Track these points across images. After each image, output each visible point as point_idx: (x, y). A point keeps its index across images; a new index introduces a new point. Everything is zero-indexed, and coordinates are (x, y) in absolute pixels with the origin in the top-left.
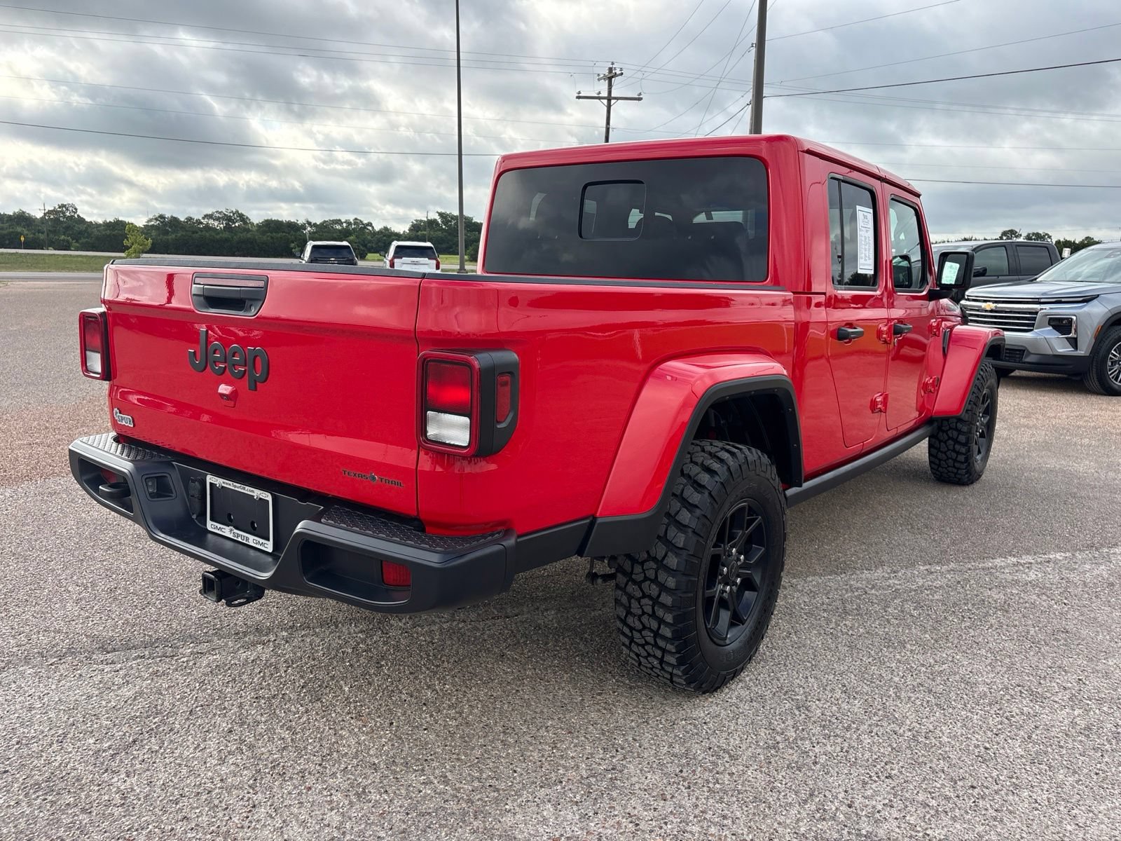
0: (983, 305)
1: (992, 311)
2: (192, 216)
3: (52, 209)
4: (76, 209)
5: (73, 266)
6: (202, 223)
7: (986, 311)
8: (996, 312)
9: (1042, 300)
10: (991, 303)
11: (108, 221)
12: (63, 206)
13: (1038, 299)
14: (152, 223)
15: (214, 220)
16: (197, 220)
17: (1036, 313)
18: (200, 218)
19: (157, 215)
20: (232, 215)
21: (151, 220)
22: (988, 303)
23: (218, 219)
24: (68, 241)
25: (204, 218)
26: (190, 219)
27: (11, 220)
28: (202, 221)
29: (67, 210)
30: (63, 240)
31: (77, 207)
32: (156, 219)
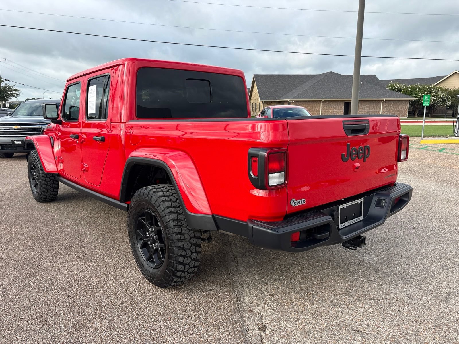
0: (13, 127)
1: (18, 129)
7: (16, 129)
8: (20, 129)
9: (41, 123)
10: (17, 126)
13: (40, 123)
17: (41, 129)
22: (16, 126)
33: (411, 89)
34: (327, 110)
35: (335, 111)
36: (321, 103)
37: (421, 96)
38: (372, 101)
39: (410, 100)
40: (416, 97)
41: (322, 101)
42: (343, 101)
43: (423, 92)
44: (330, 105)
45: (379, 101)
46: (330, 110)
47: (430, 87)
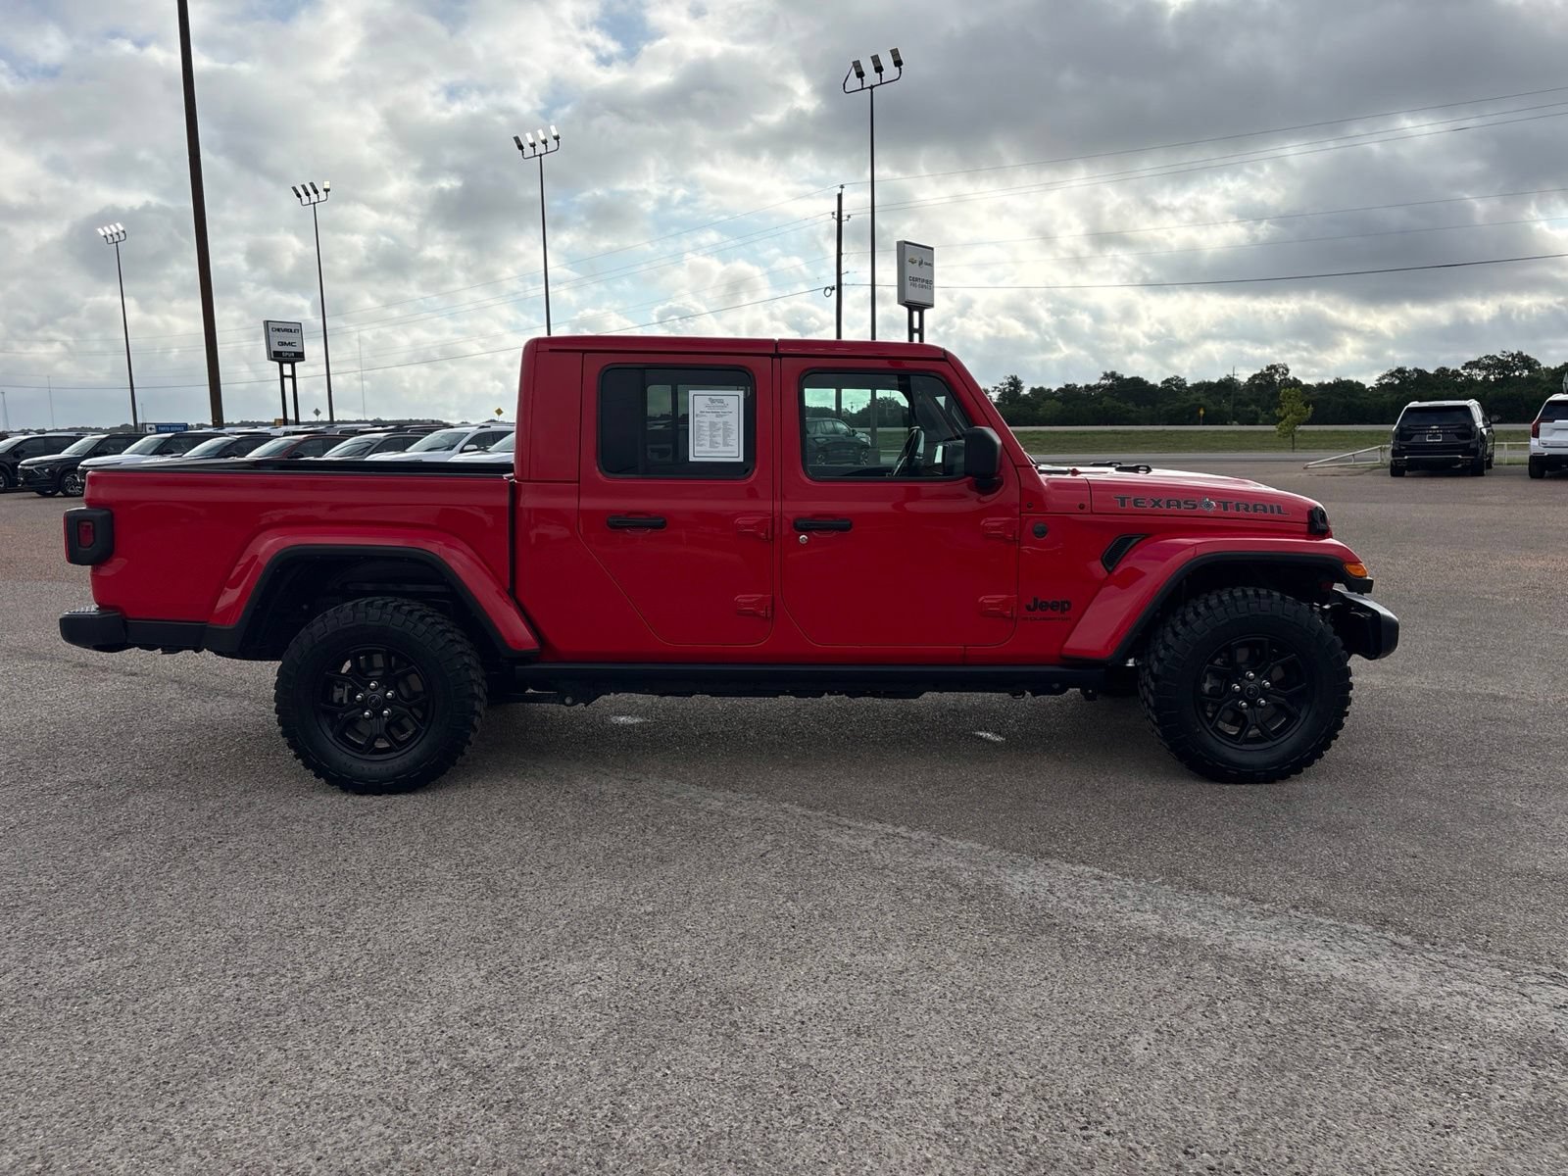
2: (1447, 366)
3: (1259, 372)
4: (1287, 370)
5: (1220, 445)
6: (1462, 375)
11: (1326, 383)
12: (1273, 367)
14: (1386, 380)
15: (1480, 369)
16: (1453, 371)
18: (1459, 368)
19: (1395, 369)
20: (1510, 359)
21: (1383, 377)
23: (1486, 367)
24: (1256, 413)
25: (1464, 368)
26: (1443, 371)
27: (1210, 389)
28: (1462, 371)
29: (1277, 371)
30: (1251, 412)
31: (1289, 367)
32: (1392, 375)
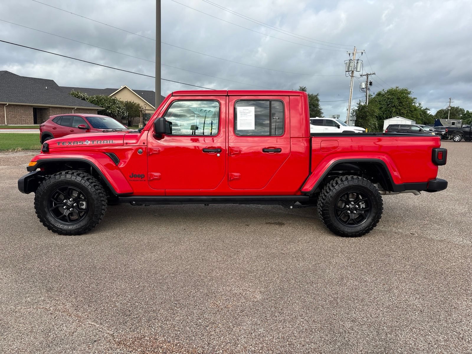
33: (97, 99)
34: (13, 116)
35: (23, 117)
36: (5, 107)
37: (107, 107)
38: (64, 108)
39: (98, 110)
40: (103, 107)
41: (7, 104)
42: (31, 106)
43: (109, 103)
44: (16, 110)
45: (70, 108)
46: (17, 116)
47: (113, 99)
